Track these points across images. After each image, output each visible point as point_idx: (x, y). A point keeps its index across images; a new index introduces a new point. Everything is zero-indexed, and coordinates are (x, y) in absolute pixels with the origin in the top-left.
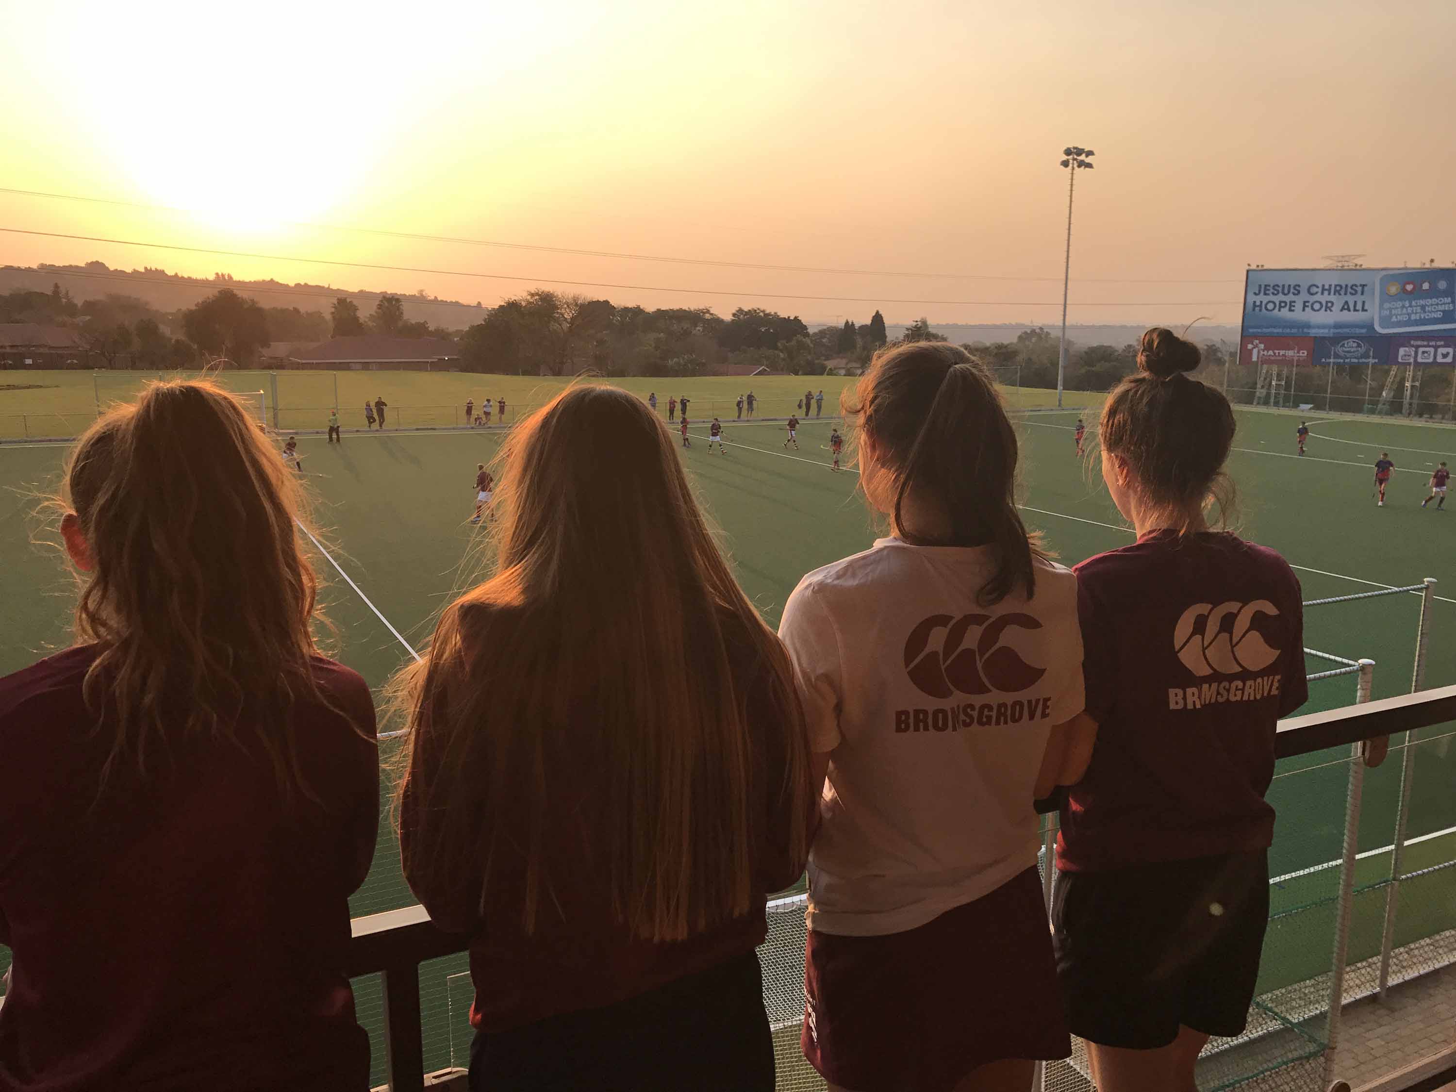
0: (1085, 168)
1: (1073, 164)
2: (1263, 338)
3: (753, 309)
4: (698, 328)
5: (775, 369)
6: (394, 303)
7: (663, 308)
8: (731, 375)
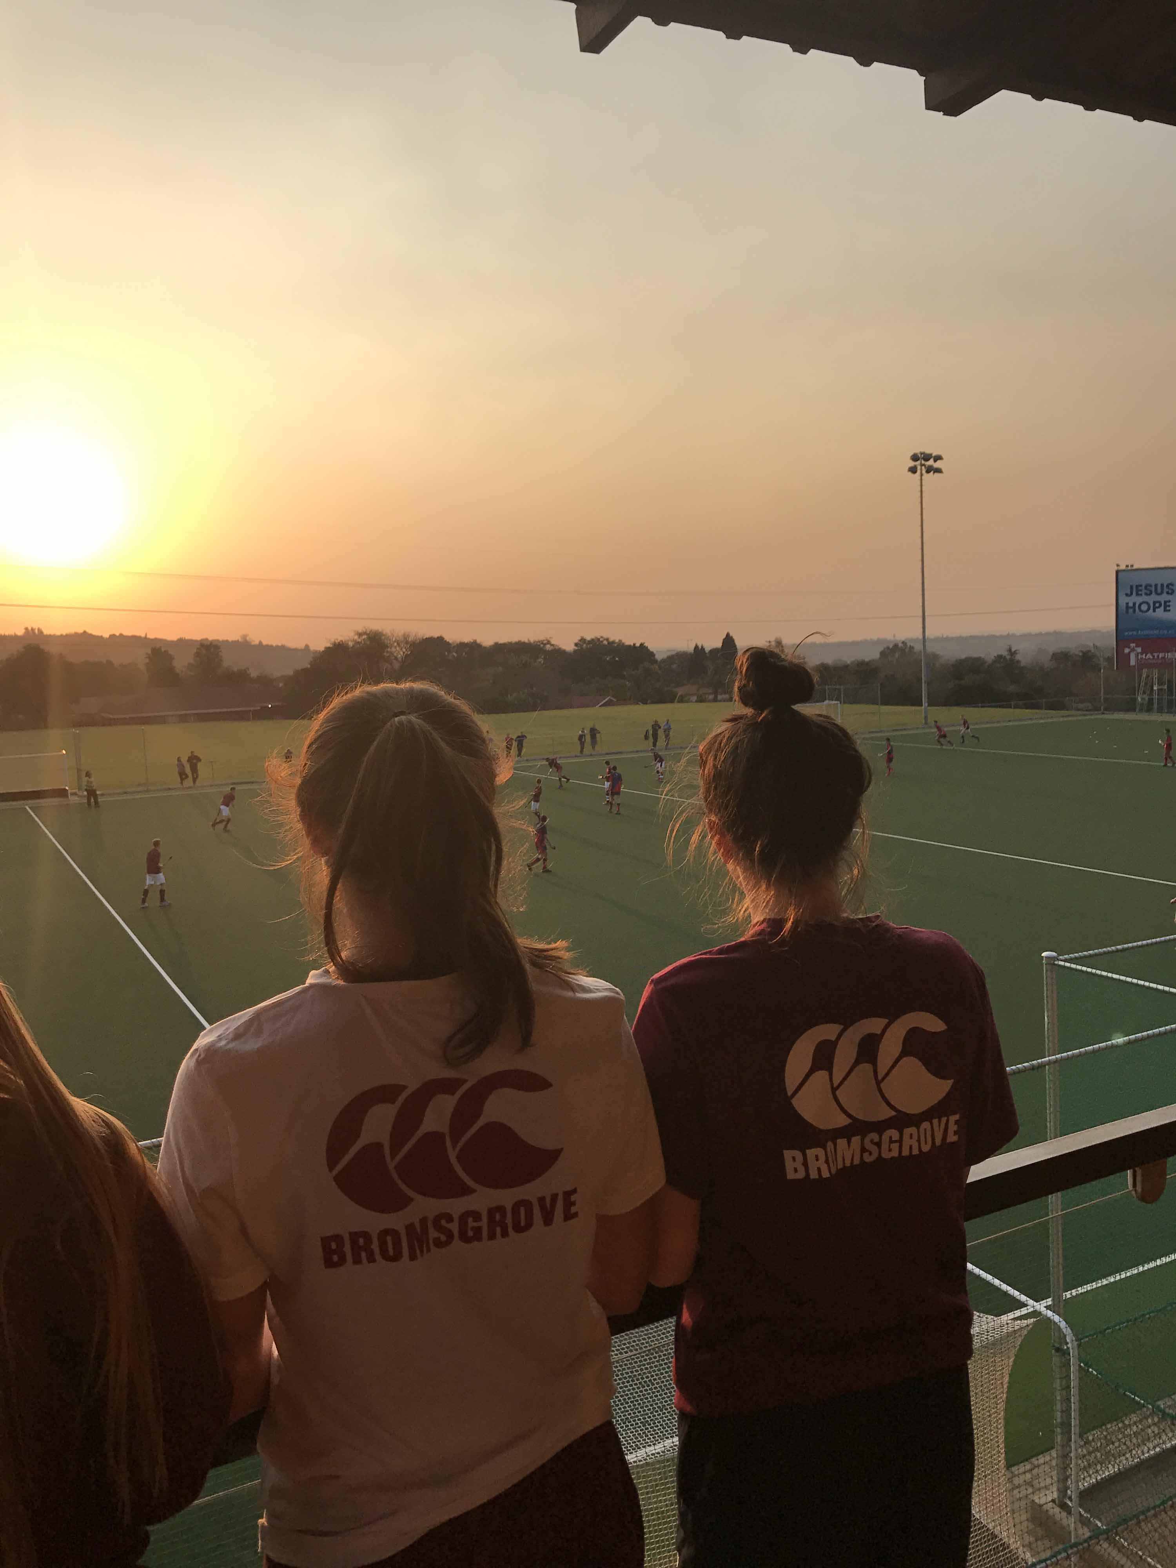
0: (934, 473)
1: (921, 469)
2: (1138, 641)
3: (596, 638)
4: (540, 660)
5: (622, 698)
6: (212, 650)
7: (501, 642)
8: (574, 708)
